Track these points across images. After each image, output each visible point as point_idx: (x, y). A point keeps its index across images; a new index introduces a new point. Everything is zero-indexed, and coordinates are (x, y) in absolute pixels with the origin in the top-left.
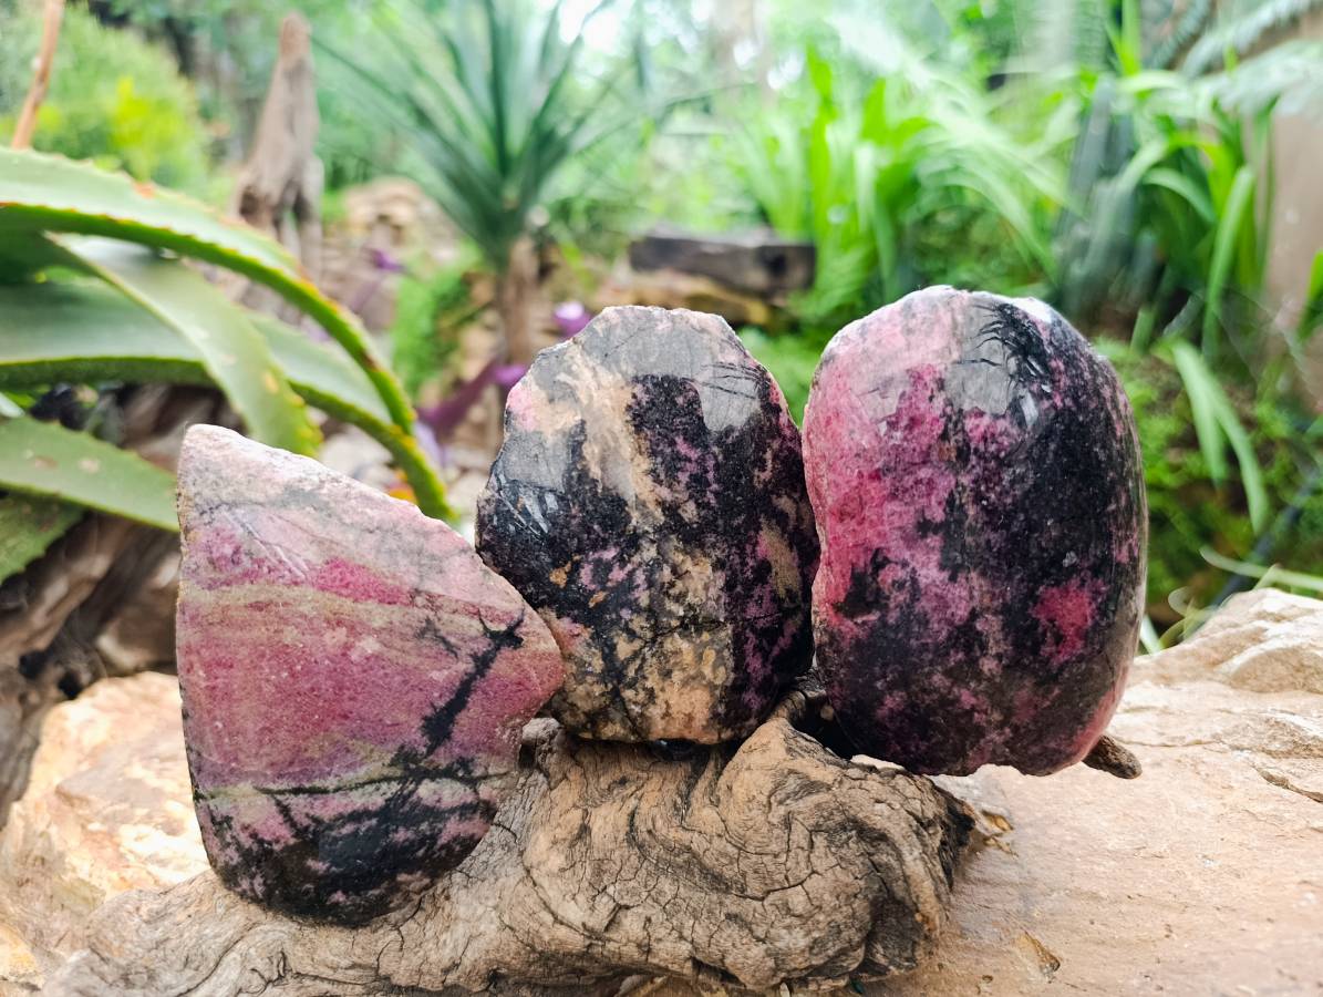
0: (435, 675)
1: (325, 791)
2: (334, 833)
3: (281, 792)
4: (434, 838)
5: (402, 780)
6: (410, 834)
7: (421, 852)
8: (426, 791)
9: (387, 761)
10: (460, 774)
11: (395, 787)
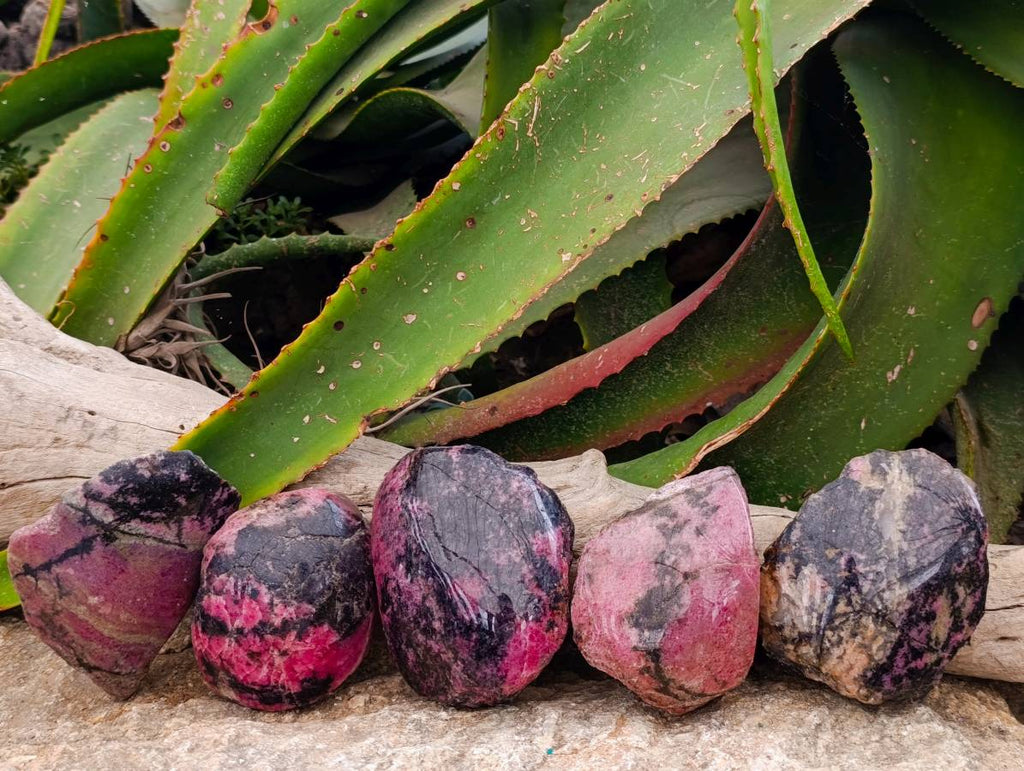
0: (71, 571)
1: (155, 538)
2: (164, 515)
3: (176, 544)
4: (120, 491)
5: (116, 528)
6: (129, 499)
7: (131, 485)
8: (109, 518)
9: (117, 541)
10: (89, 518)
11: (122, 527)
